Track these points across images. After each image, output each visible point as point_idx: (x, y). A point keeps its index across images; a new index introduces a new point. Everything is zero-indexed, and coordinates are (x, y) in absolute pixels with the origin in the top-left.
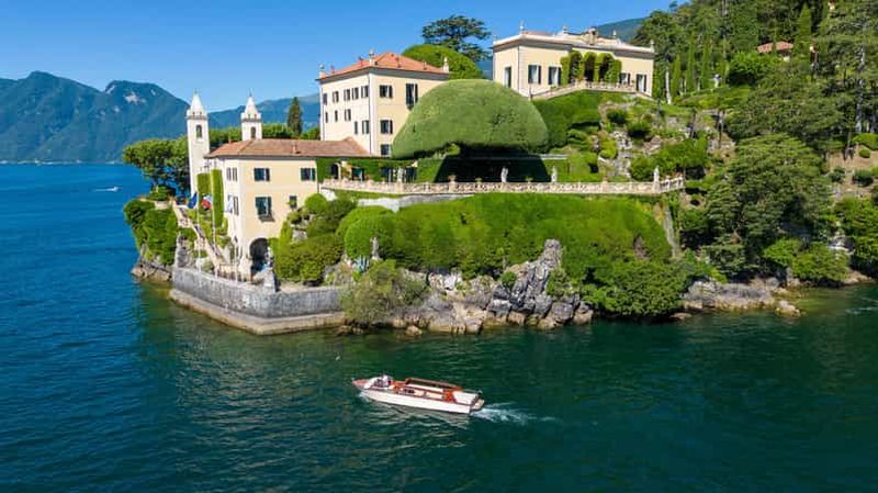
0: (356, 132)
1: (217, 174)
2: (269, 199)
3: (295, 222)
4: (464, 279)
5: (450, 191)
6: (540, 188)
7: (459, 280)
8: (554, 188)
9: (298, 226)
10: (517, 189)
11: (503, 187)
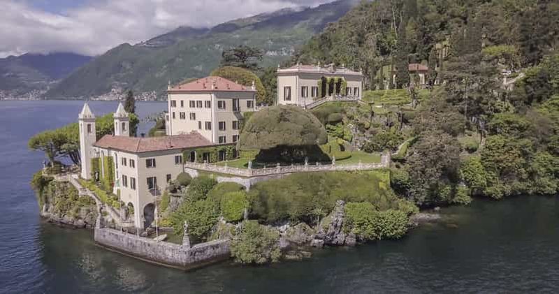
0: (200, 127)
1: (110, 160)
2: (155, 178)
3: (172, 192)
4: (291, 226)
5: (277, 172)
6: (326, 167)
7: (288, 226)
8: (334, 167)
9: (175, 194)
10: (313, 168)
11: (306, 168)
